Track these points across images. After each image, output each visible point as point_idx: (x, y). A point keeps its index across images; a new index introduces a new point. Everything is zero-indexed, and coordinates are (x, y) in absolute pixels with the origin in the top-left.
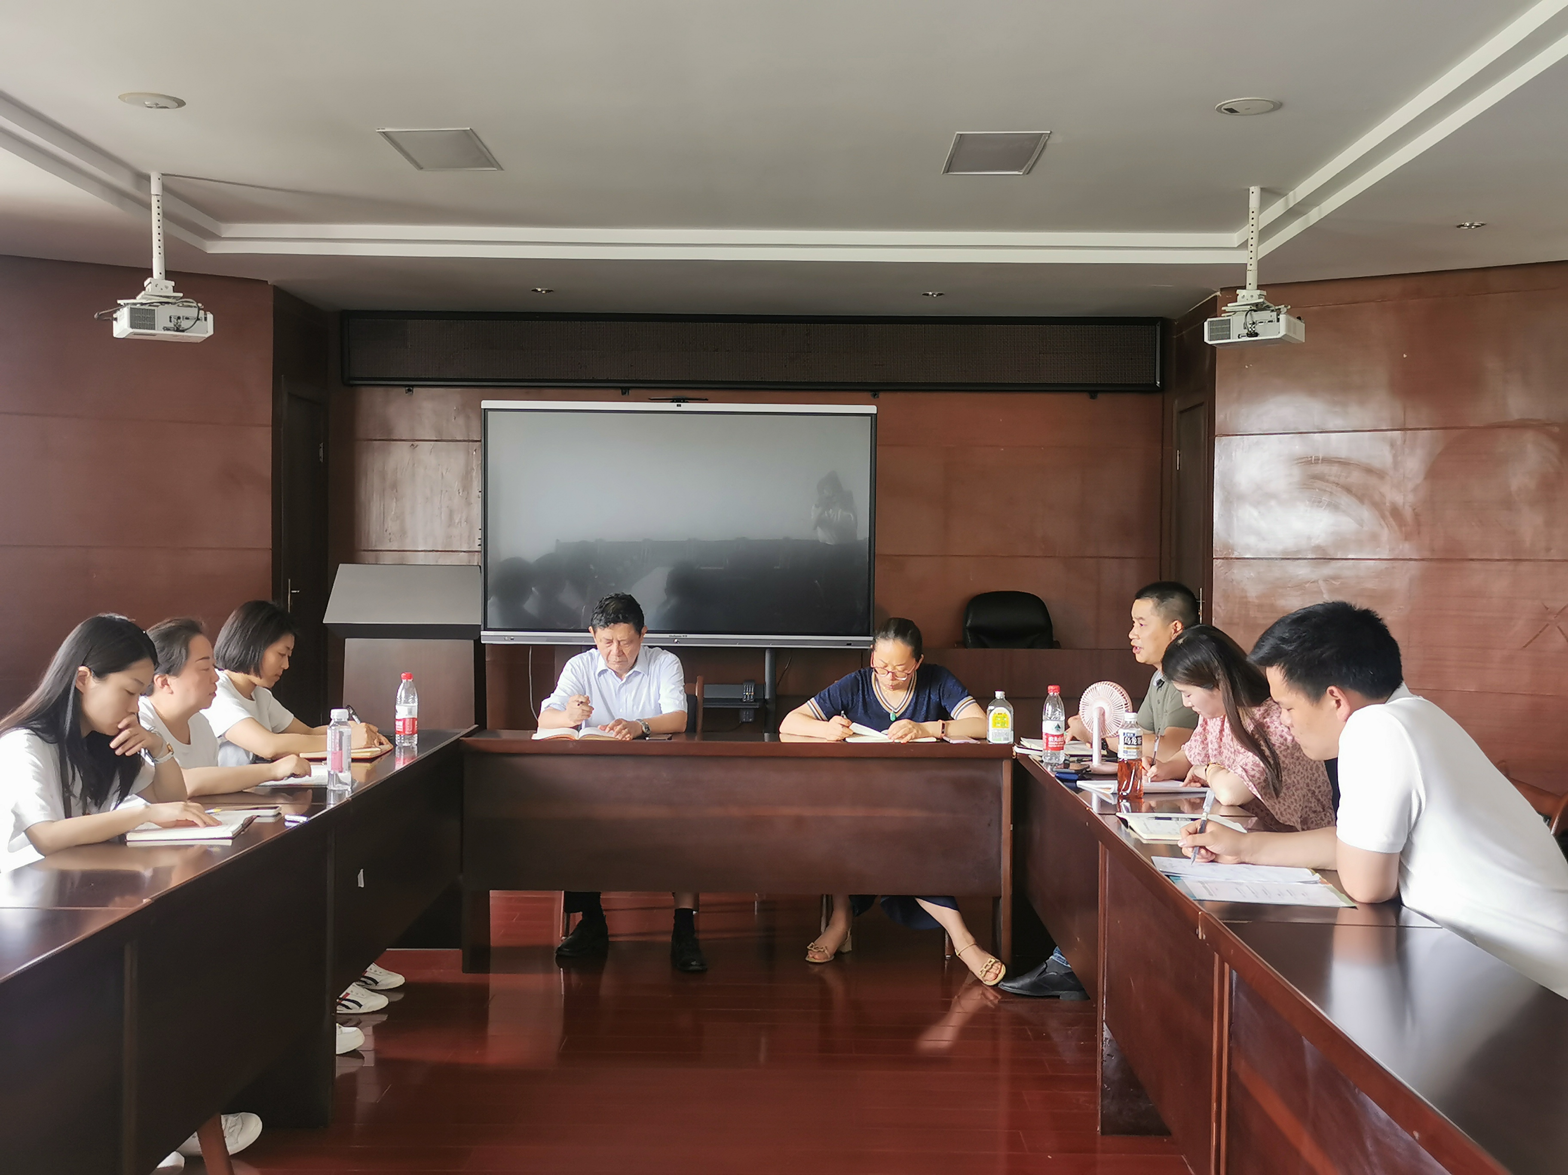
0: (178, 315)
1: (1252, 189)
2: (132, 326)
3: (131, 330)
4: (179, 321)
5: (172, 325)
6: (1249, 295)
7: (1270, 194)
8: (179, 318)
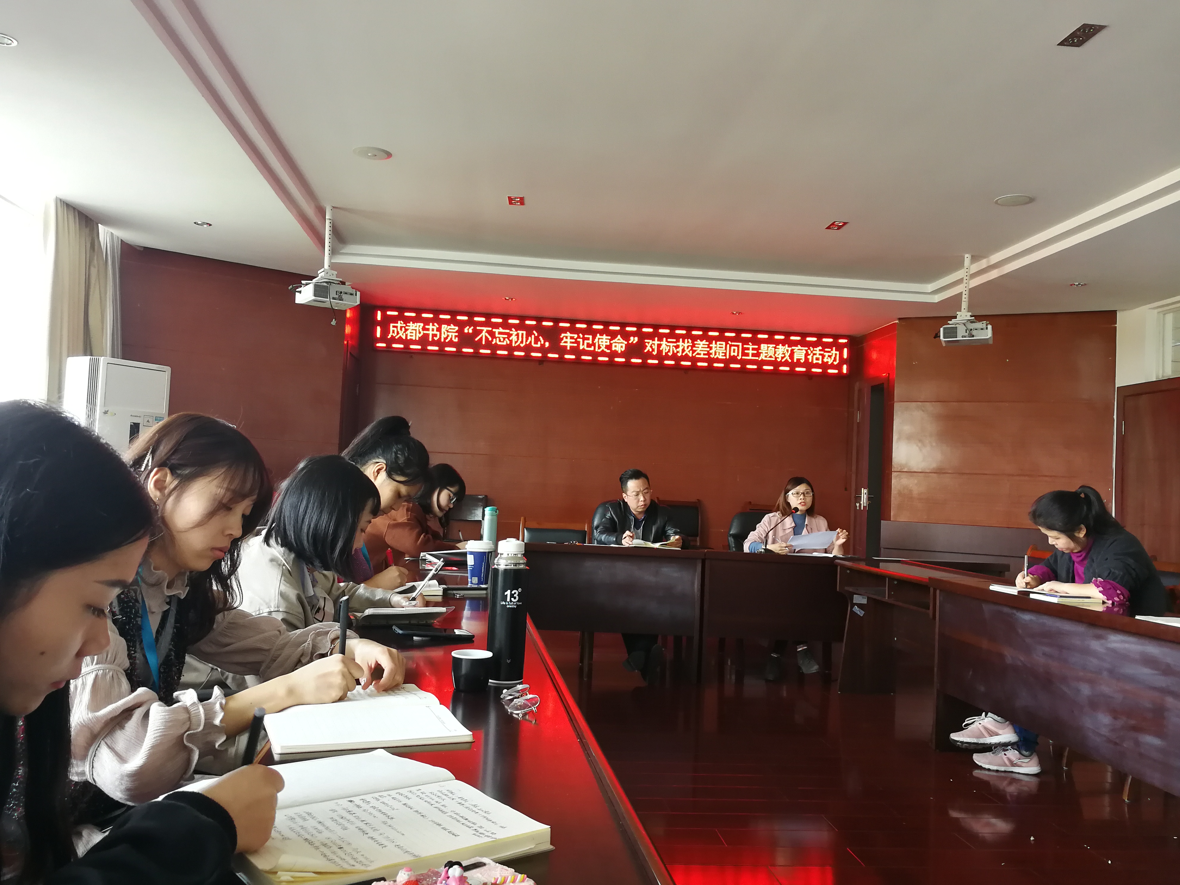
0: (341, 291)
1: (966, 256)
2: (315, 295)
3: (314, 298)
4: (341, 294)
5: (337, 296)
6: (964, 315)
7: (975, 259)
8: (341, 293)
